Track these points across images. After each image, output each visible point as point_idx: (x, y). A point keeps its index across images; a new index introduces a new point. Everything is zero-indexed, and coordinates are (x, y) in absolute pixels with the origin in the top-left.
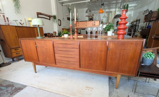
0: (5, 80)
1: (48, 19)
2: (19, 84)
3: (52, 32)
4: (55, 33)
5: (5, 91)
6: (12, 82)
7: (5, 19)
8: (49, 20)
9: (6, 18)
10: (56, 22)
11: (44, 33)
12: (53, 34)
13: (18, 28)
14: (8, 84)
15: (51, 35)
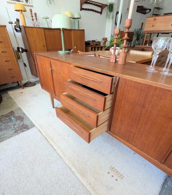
0: (20, 108)
1: (98, 12)
2: (29, 120)
3: (99, 39)
4: (105, 40)
5: (13, 123)
6: (24, 114)
7: (32, 16)
8: (99, 14)
9: (34, 15)
10: (111, 17)
11: (87, 39)
12: (100, 42)
13: (47, 32)
14: (20, 115)
15: (96, 44)
